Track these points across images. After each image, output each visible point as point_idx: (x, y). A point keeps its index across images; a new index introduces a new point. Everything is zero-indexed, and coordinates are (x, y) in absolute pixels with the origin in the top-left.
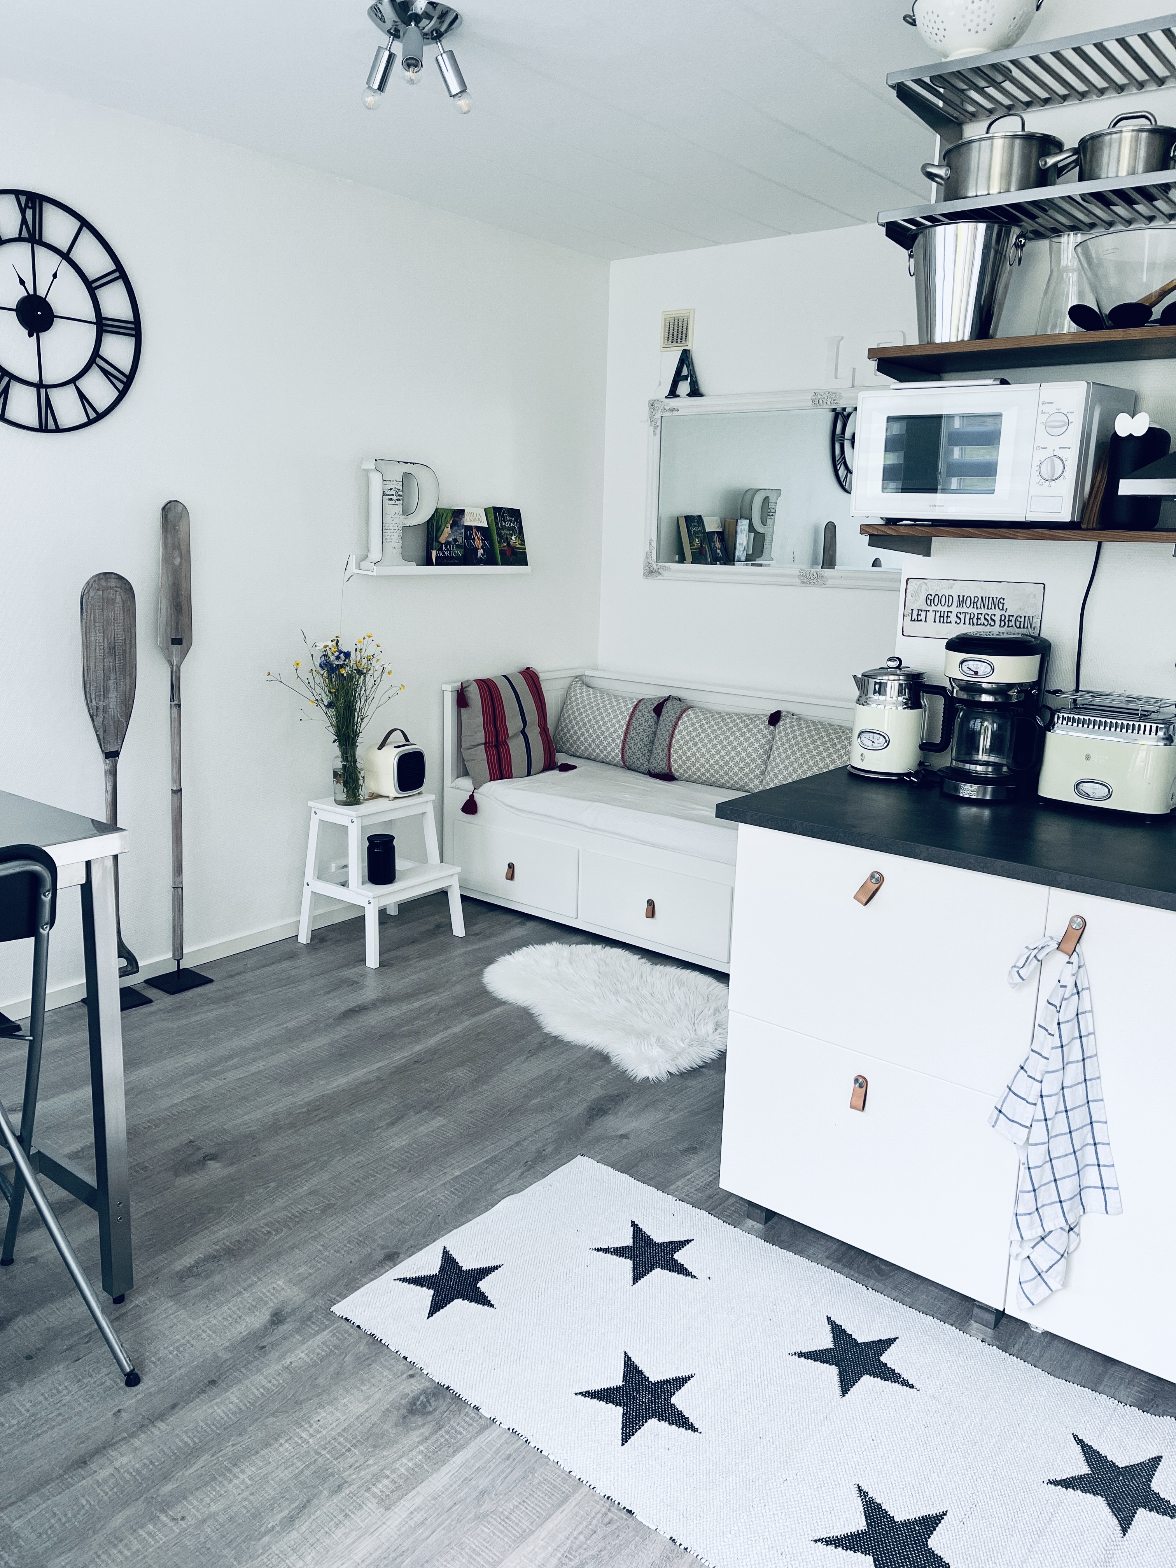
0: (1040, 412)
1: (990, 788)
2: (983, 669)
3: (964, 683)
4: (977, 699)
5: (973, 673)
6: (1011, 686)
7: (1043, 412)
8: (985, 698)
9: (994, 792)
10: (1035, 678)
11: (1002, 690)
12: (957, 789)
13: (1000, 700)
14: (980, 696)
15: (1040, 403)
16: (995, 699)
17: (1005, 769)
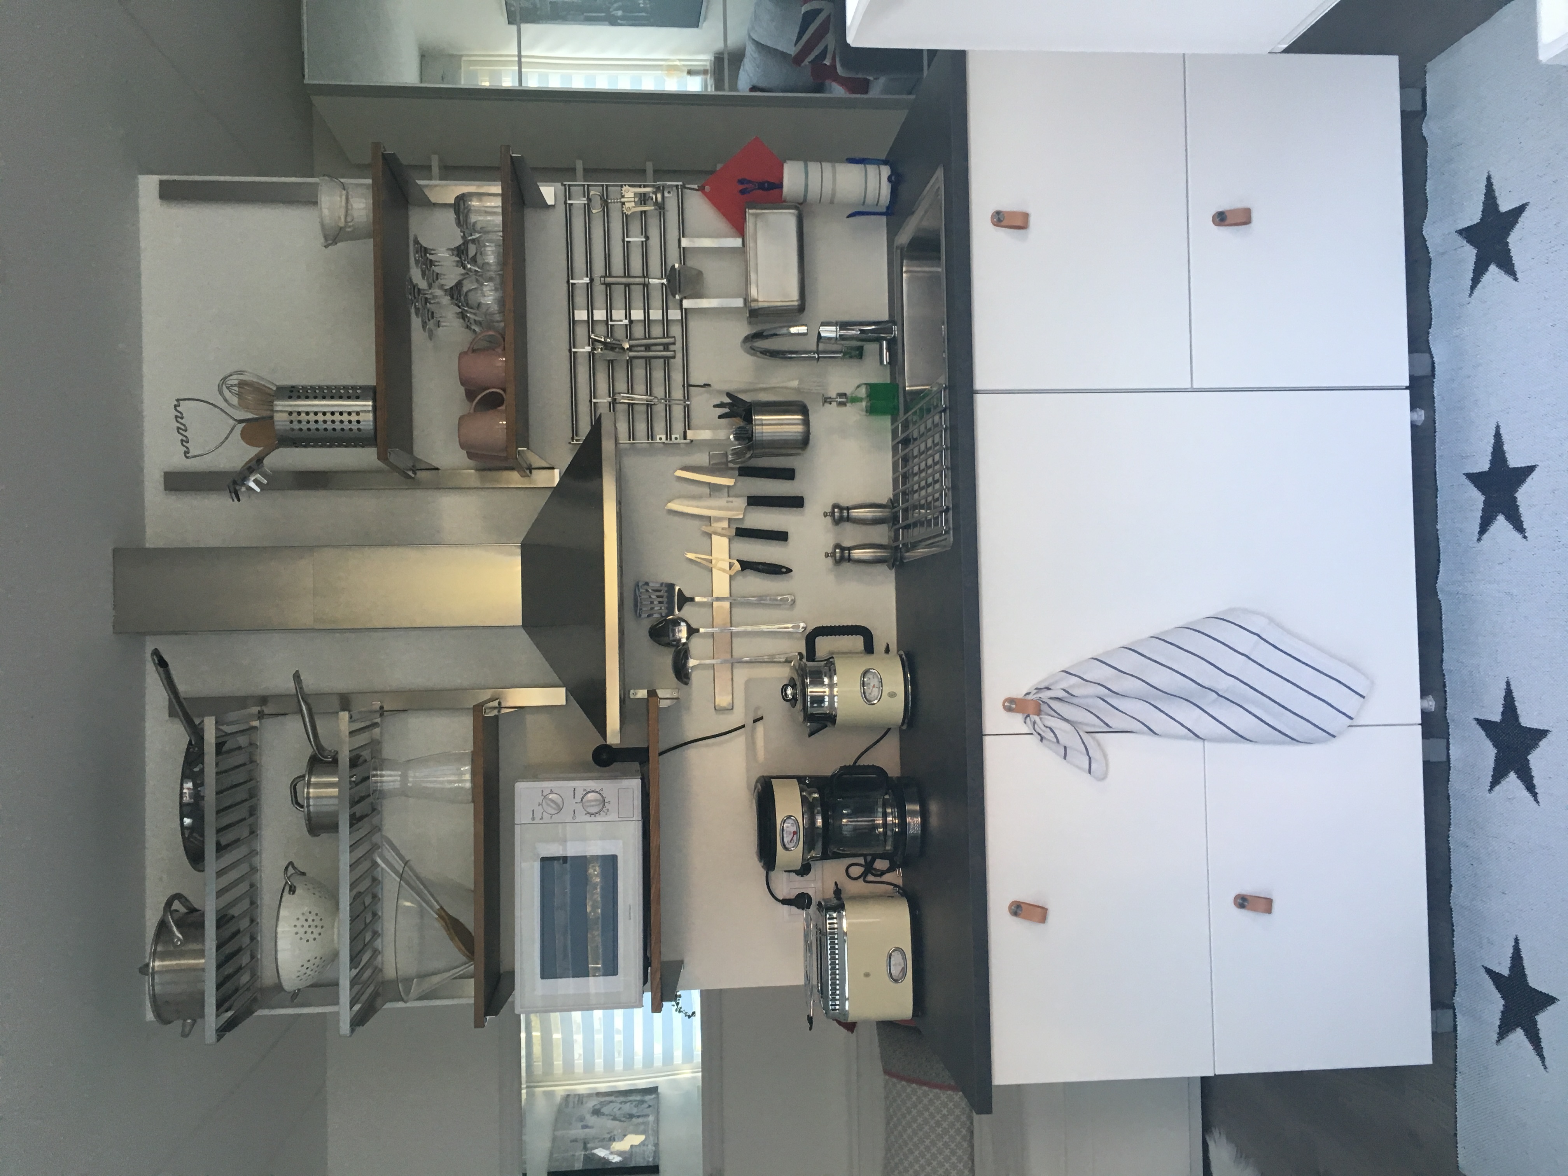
0: (541, 821)
1: (908, 807)
2: (789, 826)
3: (806, 846)
4: (821, 831)
5: (795, 836)
6: (804, 800)
7: (542, 819)
8: (819, 822)
9: (912, 802)
10: (796, 780)
11: (808, 806)
12: (914, 837)
13: (819, 808)
14: (818, 828)
15: (534, 822)
16: (818, 813)
17: (887, 797)
